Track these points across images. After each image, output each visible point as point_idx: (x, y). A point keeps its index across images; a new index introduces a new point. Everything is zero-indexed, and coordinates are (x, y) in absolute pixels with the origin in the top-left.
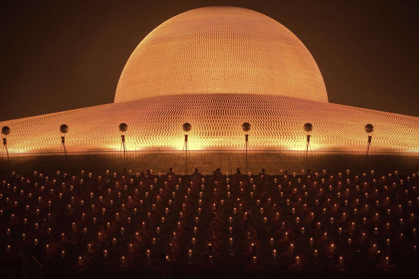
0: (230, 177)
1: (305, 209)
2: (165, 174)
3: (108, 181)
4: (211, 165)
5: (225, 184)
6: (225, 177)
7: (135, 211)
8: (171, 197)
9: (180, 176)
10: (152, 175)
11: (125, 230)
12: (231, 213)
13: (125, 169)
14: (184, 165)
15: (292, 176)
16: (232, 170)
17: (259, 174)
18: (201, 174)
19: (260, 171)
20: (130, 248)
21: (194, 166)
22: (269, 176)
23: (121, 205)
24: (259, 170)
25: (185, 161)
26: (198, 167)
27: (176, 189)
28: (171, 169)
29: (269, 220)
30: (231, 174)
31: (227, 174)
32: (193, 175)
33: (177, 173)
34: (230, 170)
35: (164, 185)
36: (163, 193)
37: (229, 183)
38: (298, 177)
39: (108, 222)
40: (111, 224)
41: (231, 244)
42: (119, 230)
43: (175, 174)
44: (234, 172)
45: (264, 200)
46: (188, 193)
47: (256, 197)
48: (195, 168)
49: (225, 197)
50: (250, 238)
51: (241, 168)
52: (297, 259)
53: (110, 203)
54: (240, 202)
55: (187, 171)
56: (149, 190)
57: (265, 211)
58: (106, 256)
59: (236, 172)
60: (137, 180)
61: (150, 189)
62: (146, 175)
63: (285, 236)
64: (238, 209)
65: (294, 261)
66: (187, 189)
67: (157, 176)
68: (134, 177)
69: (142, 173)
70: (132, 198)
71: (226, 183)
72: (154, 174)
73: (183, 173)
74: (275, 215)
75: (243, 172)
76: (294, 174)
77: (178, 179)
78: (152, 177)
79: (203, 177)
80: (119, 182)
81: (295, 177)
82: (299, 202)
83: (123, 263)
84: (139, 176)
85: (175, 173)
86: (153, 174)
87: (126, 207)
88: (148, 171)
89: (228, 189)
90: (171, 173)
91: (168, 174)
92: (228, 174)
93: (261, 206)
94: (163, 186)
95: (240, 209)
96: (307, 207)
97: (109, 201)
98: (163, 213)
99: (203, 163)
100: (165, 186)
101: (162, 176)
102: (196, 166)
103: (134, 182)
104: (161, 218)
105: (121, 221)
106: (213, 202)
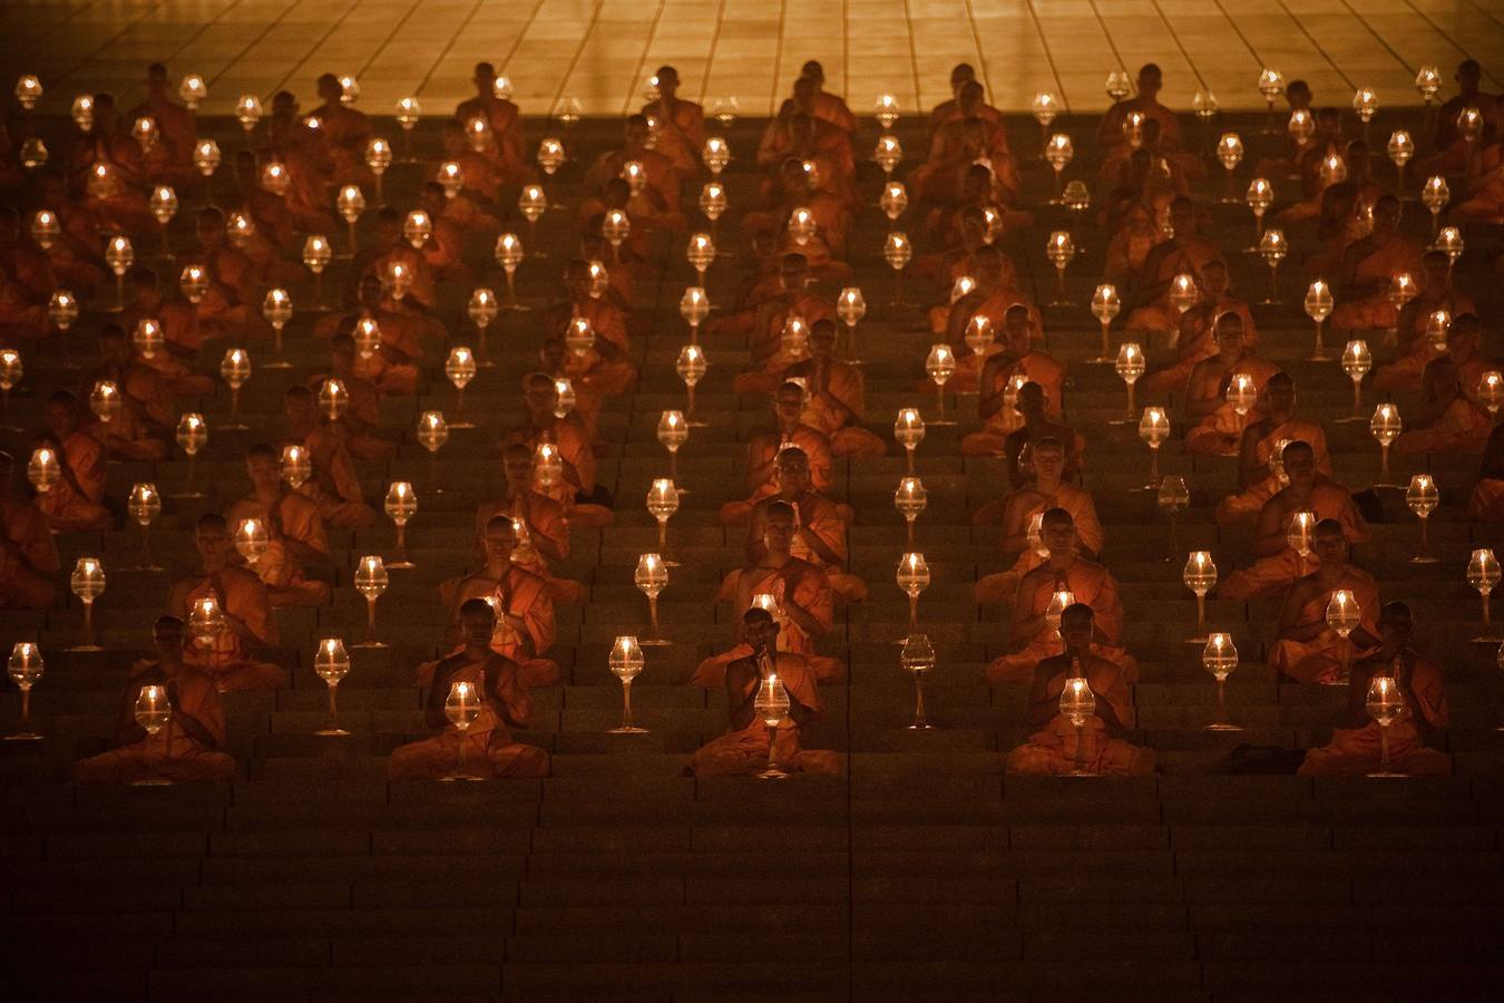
0: (906, 126)
1: (1441, 347)
2: (448, 107)
3: (33, 153)
4: (774, 43)
5: (870, 177)
6: (871, 126)
7: (236, 371)
8: (486, 269)
9: (550, 125)
10: (358, 116)
11: (163, 499)
12: (911, 382)
13: (158, 69)
14: (583, 42)
15: (1351, 115)
16: (923, 81)
17: (1112, 102)
18: (699, 108)
19: (1120, 81)
20: (202, 631)
21: (652, 54)
22: (1187, 118)
23: (136, 327)
24: (1112, 78)
25: (589, 14)
26: (682, 60)
27: (524, 218)
28: (485, 73)
29: (1178, 429)
30: (913, 108)
31: (882, 109)
32: (639, 119)
33: (533, 101)
34: (903, 76)
35: (440, 189)
36: (431, 244)
37: (897, 168)
38: (1388, 119)
39: (41, 447)
40: (61, 458)
41: (914, 593)
42: (116, 505)
43: (515, 108)
44: (937, 93)
45: (1144, 289)
46: (608, 243)
47: (1087, 269)
48: (658, 66)
49: (866, 266)
50: (1044, 553)
51: (984, 64)
52: (1378, 697)
53: (52, 312)
54: (973, 303)
55: (599, 88)
56: (331, 222)
57: (1154, 364)
58: (26, 687)
59: (947, 94)
60: (244, 150)
61: (339, 219)
62: (314, 114)
63: (1292, 538)
64: (961, 352)
65: (1358, 709)
66: (601, 218)
67: (387, 126)
68: (221, 127)
69: (284, 103)
70: (212, 274)
71: (879, 167)
72: (370, 108)
73: (575, 105)
74: (1222, 392)
75: (1001, 95)
76: (1361, 101)
77: (536, 146)
78: (353, 129)
79: (714, 127)
80: (110, 160)
81: (1374, 118)
82: (1398, 299)
83: (153, 730)
84: (262, 122)
85: (514, 101)
86: (359, 107)
87: (170, 346)
88: (330, 85)
89: (892, 216)
90: (486, 102)
91: (468, 110)
92: (891, 110)
93: (1123, 327)
94: (430, 194)
95: (978, 351)
96: (1452, 333)
97: (44, 299)
98: (434, 384)
99: (712, 29)
100: (443, 198)
101: (426, 123)
102: (662, 51)
103: (221, 169)
104: (417, 422)
105: (135, 438)
106: (787, 306)
